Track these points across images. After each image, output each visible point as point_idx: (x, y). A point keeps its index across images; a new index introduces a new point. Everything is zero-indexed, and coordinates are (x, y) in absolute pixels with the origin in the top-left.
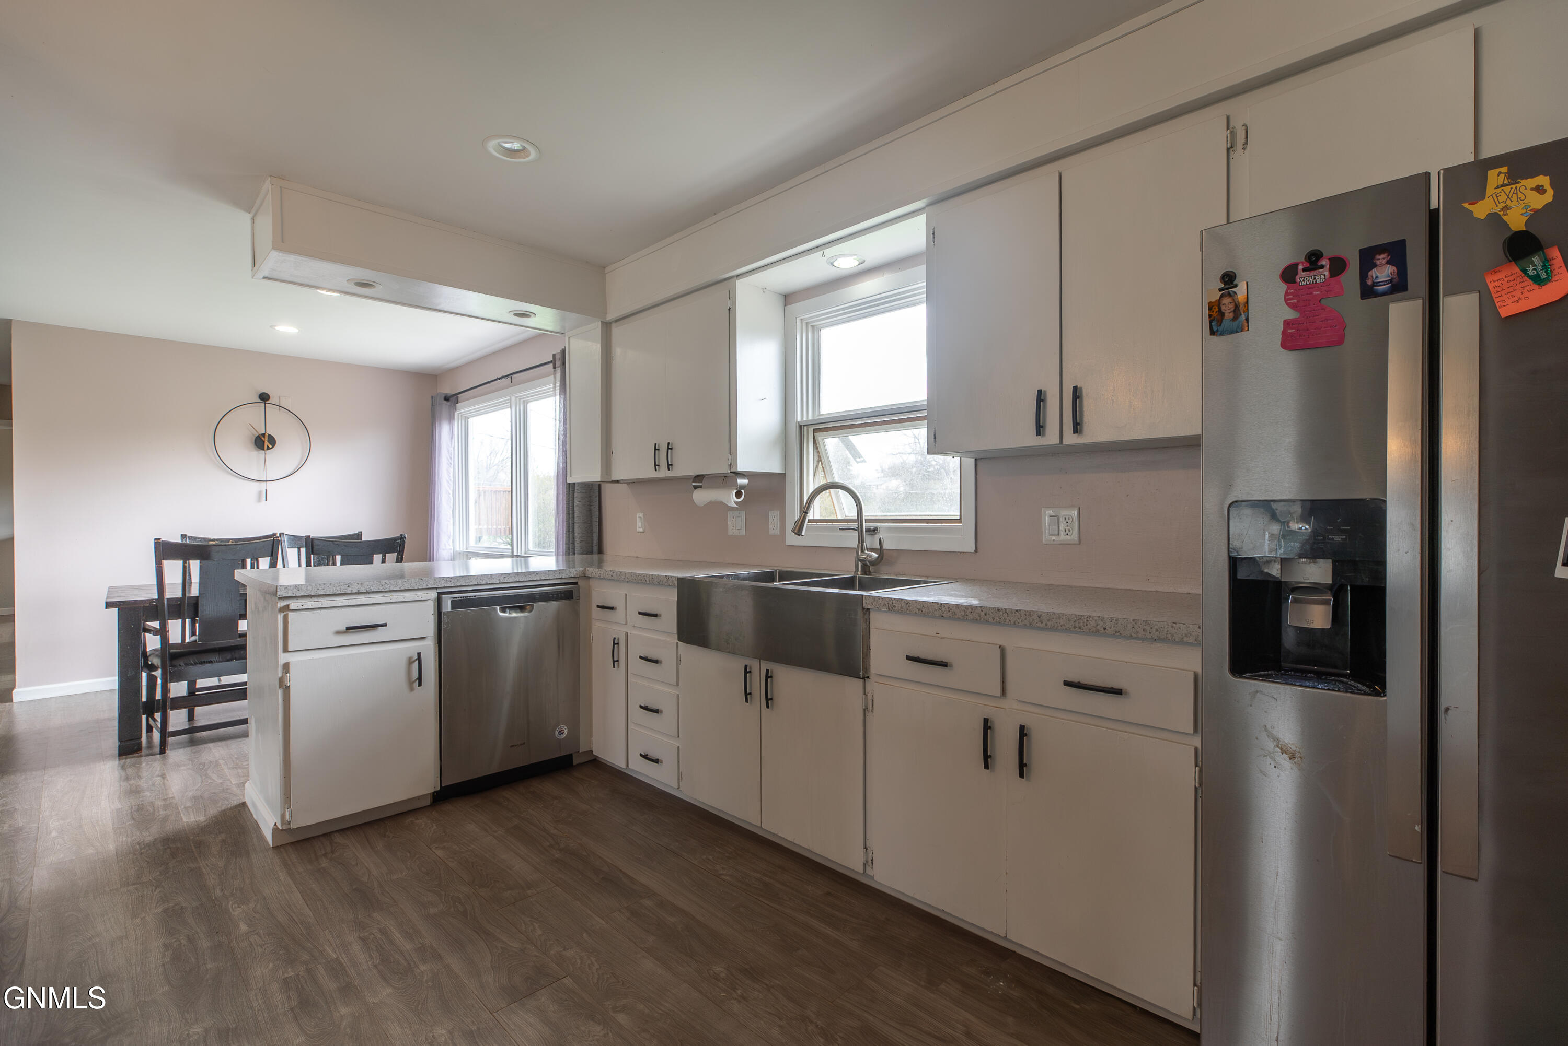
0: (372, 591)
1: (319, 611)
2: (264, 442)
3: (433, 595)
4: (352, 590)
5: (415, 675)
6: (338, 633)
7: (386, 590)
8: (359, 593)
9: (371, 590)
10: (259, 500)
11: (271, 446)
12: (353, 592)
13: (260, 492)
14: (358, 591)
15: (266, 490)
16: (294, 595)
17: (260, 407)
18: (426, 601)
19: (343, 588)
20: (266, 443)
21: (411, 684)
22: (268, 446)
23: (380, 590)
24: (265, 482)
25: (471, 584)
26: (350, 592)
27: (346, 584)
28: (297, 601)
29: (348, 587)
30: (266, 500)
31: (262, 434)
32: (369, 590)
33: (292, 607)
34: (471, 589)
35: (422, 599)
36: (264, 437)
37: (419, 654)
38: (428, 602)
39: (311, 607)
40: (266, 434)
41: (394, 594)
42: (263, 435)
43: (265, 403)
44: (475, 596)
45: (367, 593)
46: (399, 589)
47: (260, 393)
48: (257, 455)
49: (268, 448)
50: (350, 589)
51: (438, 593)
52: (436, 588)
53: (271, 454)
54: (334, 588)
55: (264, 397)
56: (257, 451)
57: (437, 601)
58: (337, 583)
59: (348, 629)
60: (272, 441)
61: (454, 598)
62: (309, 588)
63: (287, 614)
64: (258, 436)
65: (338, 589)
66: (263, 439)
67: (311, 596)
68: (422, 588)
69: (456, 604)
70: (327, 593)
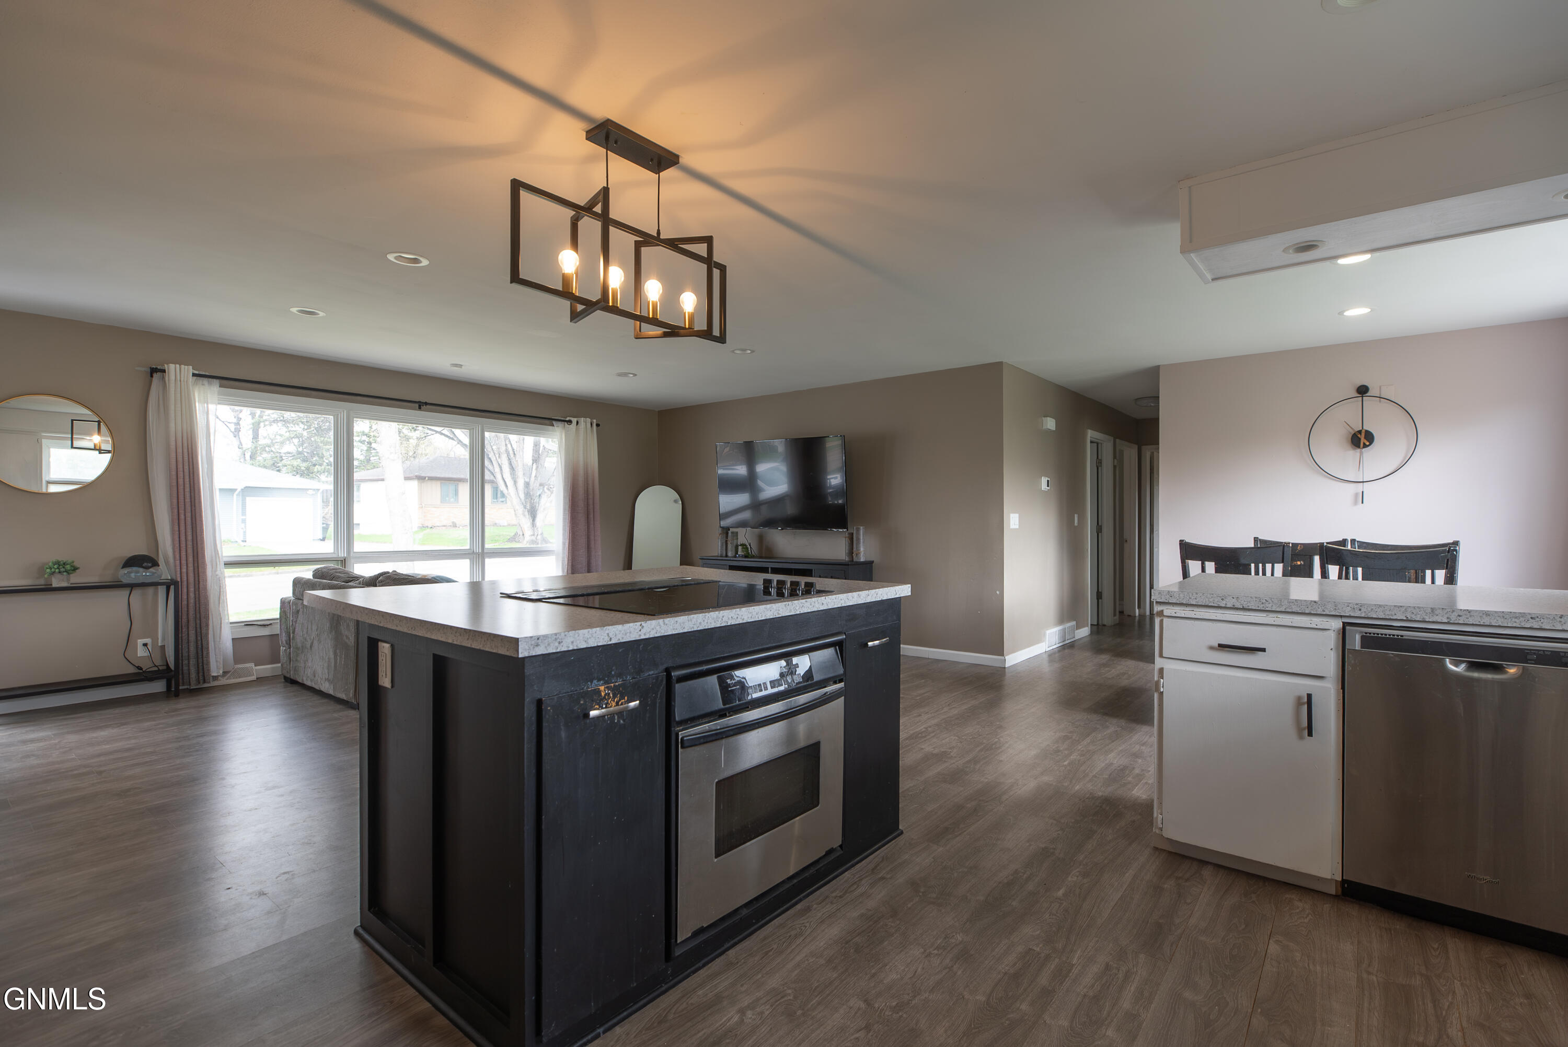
0: (1250, 608)
1: (1193, 622)
2: (1360, 439)
3: (1337, 624)
4: (1226, 604)
5: (1305, 723)
6: (1212, 648)
7: (1267, 609)
8: (1234, 608)
9: (1248, 606)
10: (1356, 503)
11: (1368, 443)
12: (1227, 606)
13: (1356, 495)
14: (1234, 606)
15: (1363, 492)
16: (1167, 601)
17: (1357, 401)
18: (1324, 631)
19: (1216, 600)
20: (1363, 440)
21: (1300, 730)
22: (1364, 444)
23: (1259, 608)
24: (1362, 483)
25: (1395, 617)
26: (1224, 606)
27: (1220, 597)
28: (1173, 608)
29: (1222, 599)
30: (1362, 503)
31: (1358, 431)
32: (1245, 606)
33: (1165, 613)
34: (1399, 625)
35: (1316, 627)
36: (1361, 434)
37: (1309, 696)
38: (1328, 632)
39: (1183, 616)
40: (1363, 431)
41: (1280, 616)
42: (1360, 432)
43: (1362, 397)
44: (1402, 636)
45: (1244, 609)
46: (1284, 610)
47: (1358, 386)
48: (1353, 454)
49: (1365, 446)
50: (1224, 602)
51: (1344, 623)
52: (1341, 616)
53: (1369, 453)
54: (1207, 600)
55: (1363, 391)
56: (1354, 449)
57: (1341, 633)
58: (1210, 594)
59: (1220, 645)
60: (1370, 437)
61: (1366, 633)
62: (1181, 595)
63: (1163, 619)
64: (1355, 434)
65: (1211, 600)
66: (1359, 436)
67: (1181, 604)
68: (1315, 612)
69: (1367, 641)
70: (1199, 604)
